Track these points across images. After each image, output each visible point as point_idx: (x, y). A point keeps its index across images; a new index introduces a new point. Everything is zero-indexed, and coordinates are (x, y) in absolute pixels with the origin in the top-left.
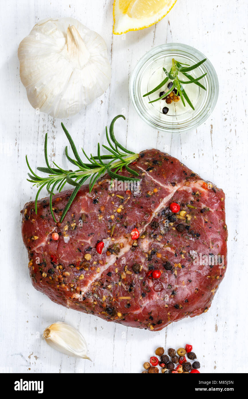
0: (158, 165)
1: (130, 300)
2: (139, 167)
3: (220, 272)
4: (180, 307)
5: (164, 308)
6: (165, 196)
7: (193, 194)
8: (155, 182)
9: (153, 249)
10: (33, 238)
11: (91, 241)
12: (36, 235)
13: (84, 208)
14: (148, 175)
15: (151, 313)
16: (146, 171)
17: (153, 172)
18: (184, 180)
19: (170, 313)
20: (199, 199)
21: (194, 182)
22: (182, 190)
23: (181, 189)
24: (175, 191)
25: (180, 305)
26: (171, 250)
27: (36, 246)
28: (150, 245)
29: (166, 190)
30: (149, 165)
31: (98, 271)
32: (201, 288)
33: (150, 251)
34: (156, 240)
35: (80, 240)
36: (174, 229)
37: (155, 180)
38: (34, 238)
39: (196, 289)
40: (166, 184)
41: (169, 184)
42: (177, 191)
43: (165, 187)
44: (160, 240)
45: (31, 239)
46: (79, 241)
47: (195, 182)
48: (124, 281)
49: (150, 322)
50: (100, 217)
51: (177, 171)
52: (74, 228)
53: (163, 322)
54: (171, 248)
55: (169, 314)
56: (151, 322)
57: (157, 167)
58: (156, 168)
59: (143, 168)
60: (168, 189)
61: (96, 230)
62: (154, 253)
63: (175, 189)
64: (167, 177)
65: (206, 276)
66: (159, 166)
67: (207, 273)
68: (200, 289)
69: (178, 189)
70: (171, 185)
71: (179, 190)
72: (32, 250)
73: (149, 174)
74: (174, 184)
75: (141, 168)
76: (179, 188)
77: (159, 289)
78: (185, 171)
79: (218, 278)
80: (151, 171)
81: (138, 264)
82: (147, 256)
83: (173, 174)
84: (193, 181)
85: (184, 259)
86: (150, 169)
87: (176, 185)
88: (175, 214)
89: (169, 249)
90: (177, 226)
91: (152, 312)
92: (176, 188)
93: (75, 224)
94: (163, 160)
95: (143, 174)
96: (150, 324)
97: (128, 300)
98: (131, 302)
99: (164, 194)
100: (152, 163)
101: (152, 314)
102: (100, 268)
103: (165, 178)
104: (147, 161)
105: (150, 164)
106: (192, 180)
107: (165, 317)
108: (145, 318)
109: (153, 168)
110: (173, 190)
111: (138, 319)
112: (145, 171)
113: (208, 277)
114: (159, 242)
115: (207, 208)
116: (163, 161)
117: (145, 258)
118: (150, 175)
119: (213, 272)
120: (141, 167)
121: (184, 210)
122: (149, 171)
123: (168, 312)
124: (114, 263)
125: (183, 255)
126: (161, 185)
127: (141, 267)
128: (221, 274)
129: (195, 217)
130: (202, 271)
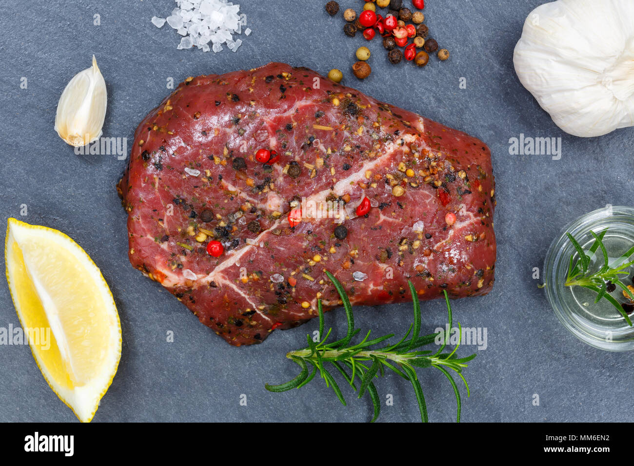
0: (234, 319)
1: (314, 124)
2: (267, 318)
3: (149, 135)
4: (230, 96)
5: (258, 102)
6: (229, 268)
7: (181, 267)
8: (244, 293)
9: (260, 193)
10: (475, 238)
11: (379, 219)
12: (467, 242)
13: (379, 271)
14: (254, 305)
15: (282, 98)
16: (256, 311)
17: (245, 308)
18: (195, 290)
19: (249, 90)
20: (170, 258)
21: (179, 285)
22: (200, 274)
23: (200, 276)
24: (212, 274)
25: (229, 99)
26: (227, 186)
27: (472, 224)
28: (264, 200)
29: (226, 277)
30: (250, 321)
31: (369, 173)
32: (190, 118)
33: (265, 191)
34: (253, 205)
35: (397, 221)
36: (218, 216)
37: (243, 295)
38: (473, 239)
39: (197, 118)
40: (226, 287)
41: (221, 286)
42: (208, 274)
43: (228, 282)
44: (246, 203)
45: (478, 237)
46: (399, 220)
47: (176, 285)
48: (321, 154)
49: (287, 83)
50: (355, 253)
51: (205, 305)
52: (404, 241)
53: (264, 78)
54: (226, 189)
55: (252, 90)
56: (285, 82)
57: (237, 315)
58: (239, 314)
59: (262, 317)
60: (224, 278)
61: (367, 233)
62: (260, 187)
63: (212, 277)
64: (222, 297)
65: (175, 135)
66: (233, 317)
67: (173, 140)
68: (190, 116)
69: (206, 276)
70: (217, 284)
71: (203, 276)
72: (479, 218)
73: (251, 307)
74: (212, 284)
75: (264, 317)
76: (204, 277)
77: (261, 133)
78: (192, 302)
79: (155, 127)
80: (248, 310)
81: (290, 176)
82: (272, 186)
83: (212, 301)
84: (180, 287)
85: (207, 169)
86: (249, 313)
87: (208, 282)
88: (215, 239)
89: (231, 188)
90: (212, 219)
91: (278, 99)
92: (210, 278)
93: (401, 248)
94: (225, 325)
95: (262, 307)
96: (287, 79)
97: (319, 124)
98: (313, 121)
99: (232, 271)
100: (244, 322)
101: (280, 95)
102: (366, 177)
103: (226, 295)
104: (252, 326)
105: (248, 322)
106: (182, 288)
107: (259, 85)
108: (293, 91)
109: (243, 315)
110: (216, 276)
111: (305, 91)
112: (258, 312)
113: (172, 133)
114: (248, 201)
115: (157, 243)
116: (226, 323)
117: (276, 183)
118: (251, 304)
119: (162, 139)
120: (264, 319)
121: (200, 242)
122: (252, 311)
123: (252, 93)
124: (337, 182)
125: (209, 174)
126: (235, 287)
127: (285, 171)
128: (149, 132)
129: (180, 230)
130: (180, 145)
